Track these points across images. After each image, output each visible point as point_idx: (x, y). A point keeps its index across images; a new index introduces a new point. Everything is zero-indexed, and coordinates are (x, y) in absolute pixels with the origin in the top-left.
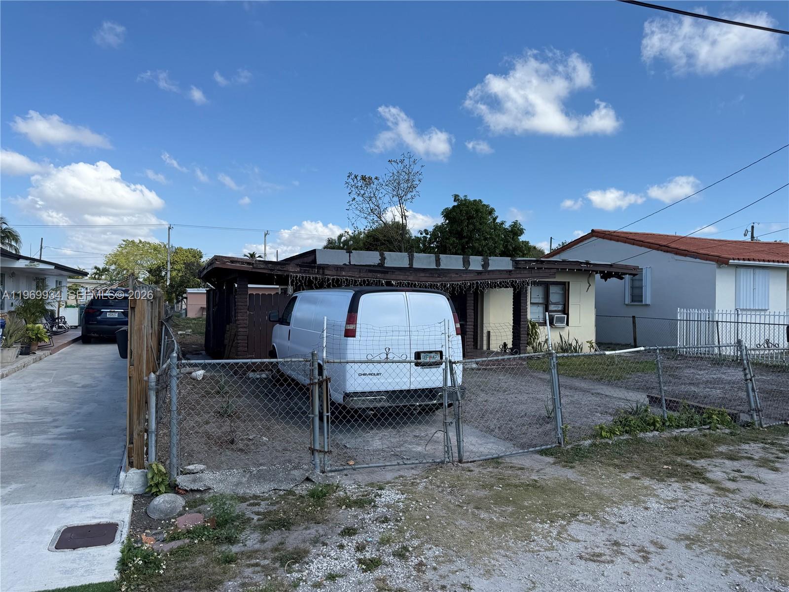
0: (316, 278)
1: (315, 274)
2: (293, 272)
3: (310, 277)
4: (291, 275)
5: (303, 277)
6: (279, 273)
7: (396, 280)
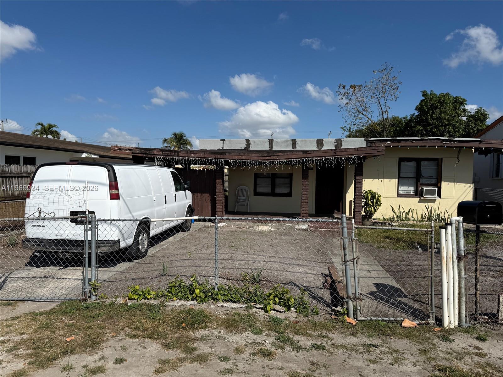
0: (173, 159)
1: (172, 156)
2: (158, 155)
3: (169, 158)
4: (157, 157)
5: (164, 158)
6: (149, 156)
7: (234, 159)
